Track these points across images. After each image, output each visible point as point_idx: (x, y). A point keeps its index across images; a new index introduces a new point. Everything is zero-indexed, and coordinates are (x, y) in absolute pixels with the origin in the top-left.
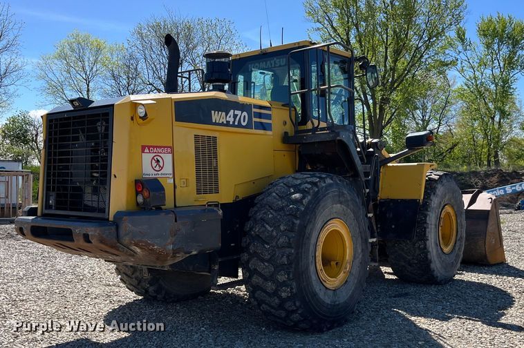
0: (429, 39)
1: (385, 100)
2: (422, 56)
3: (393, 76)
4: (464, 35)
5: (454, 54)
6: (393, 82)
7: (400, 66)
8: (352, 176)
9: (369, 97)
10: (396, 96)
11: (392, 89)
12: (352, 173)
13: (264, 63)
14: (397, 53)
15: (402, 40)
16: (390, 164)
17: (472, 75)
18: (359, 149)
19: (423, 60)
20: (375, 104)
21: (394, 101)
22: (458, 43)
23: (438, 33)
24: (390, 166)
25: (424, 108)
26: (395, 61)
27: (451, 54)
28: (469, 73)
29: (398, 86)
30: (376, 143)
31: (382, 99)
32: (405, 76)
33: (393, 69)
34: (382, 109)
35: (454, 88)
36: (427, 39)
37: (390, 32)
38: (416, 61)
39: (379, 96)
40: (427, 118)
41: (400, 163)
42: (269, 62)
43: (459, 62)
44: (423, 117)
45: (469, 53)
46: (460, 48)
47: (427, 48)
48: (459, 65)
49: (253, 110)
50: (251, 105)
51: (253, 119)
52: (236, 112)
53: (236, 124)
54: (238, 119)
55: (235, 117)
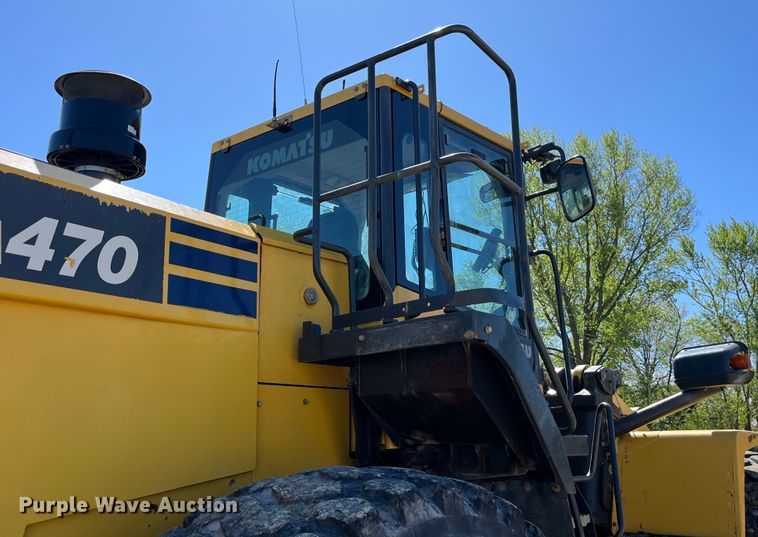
0: (647, 249)
1: (591, 333)
2: (639, 272)
3: (601, 297)
4: (692, 246)
5: (682, 274)
6: (600, 309)
7: (609, 285)
8: (531, 477)
9: (568, 329)
10: (606, 328)
11: (600, 318)
12: (531, 467)
13: (283, 149)
14: (604, 267)
15: (610, 249)
16: (636, 433)
17: (710, 301)
18: (552, 392)
19: (641, 278)
20: (576, 337)
21: (604, 334)
22: (686, 258)
23: (660, 240)
24: (636, 439)
25: (647, 347)
26: (602, 278)
27: (678, 273)
28: (706, 299)
29: (608, 313)
30: (596, 375)
31: (587, 331)
32: (618, 298)
33: (600, 290)
34: (587, 346)
35: (685, 320)
36: (643, 248)
37: (592, 238)
38: (631, 276)
39: (582, 328)
40: (651, 361)
41: (663, 429)
42: (293, 147)
43: (690, 284)
44: (646, 359)
45: (702, 271)
46: (689, 264)
47: (645, 260)
48: (690, 287)
49: (171, 237)
50: (157, 219)
51: (169, 269)
52: (72, 230)
53: (69, 269)
54: (79, 255)
55: (63, 246)
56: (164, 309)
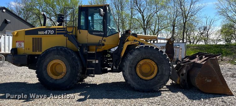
49: (56, 29)
50: (55, 28)
51: (56, 32)
52: (48, 31)
53: (48, 34)
54: (49, 32)
55: (48, 32)
56: (56, 35)
